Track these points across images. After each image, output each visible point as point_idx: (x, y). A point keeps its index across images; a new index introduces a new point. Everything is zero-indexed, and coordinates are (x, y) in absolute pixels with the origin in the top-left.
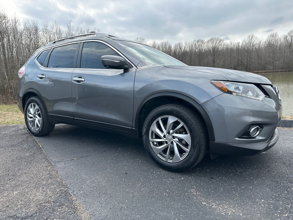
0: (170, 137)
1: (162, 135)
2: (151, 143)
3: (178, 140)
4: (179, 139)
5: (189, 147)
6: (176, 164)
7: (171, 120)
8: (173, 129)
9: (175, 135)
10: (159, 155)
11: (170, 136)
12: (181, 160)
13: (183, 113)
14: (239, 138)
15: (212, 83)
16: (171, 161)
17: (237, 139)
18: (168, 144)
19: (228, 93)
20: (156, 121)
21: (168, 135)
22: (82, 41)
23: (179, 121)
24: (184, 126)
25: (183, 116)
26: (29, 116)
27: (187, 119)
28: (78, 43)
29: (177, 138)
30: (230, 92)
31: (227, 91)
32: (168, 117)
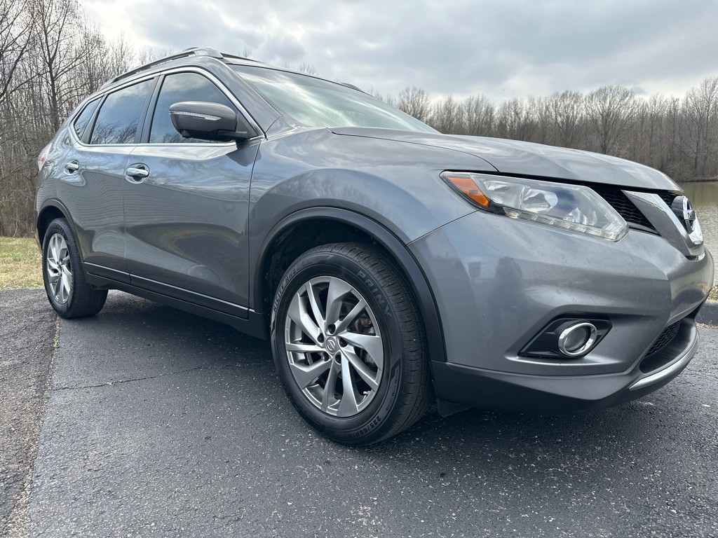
0: (334, 341)
1: (314, 334)
2: (290, 355)
3: (353, 352)
4: (357, 349)
5: (380, 373)
6: (347, 420)
7: (337, 289)
8: (341, 318)
9: (347, 335)
10: (306, 392)
11: (334, 337)
12: (359, 411)
13: (364, 272)
14: (520, 354)
16: (334, 412)
17: (515, 359)
18: (329, 360)
19: (492, 212)
20: (302, 293)
21: (329, 333)
22: (162, 73)
23: (356, 293)
24: (366, 309)
25: (364, 280)
26: (50, 266)
27: (372, 288)
28: (153, 78)
29: (351, 345)
30: (498, 210)
31: (486, 203)
32: (328, 281)
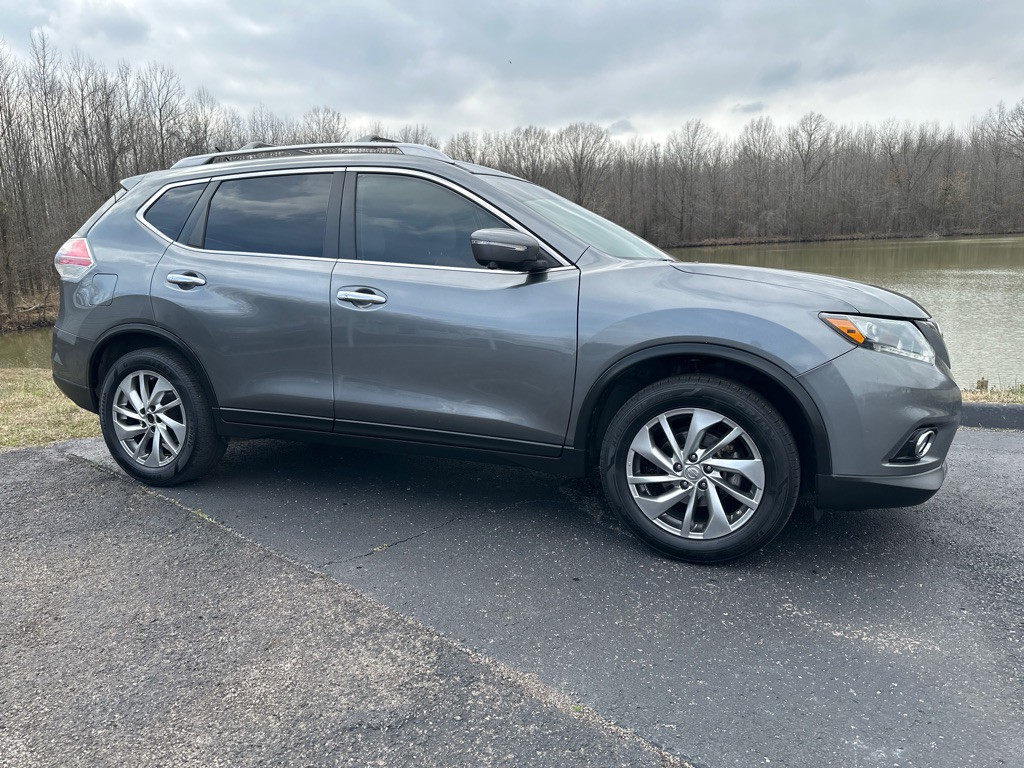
0: (696, 469)
1: (668, 464)
2: (633, 488)
3: (720, 476)
4: (723, 473)
5: (759, 494)
6: (716, 541)
7: (702, 420)
8: (704, 447)
10: (658, 522)
11: (697, 466)
12: (732, 530)
13: (742, 402)
14: (891, 461)
15: (823, 320)
16: (699, 536)
17: (887, 465)
18: (690, 487)
19: (865, 347)
20: (652, 425)
21: (688, 462)
22: (350, 169)
23: (728, 422)
24: (743, 436)
25: (743, 409)
26: (119, 415)
27: (753, 417)
28: (332, 173)
29: (717, 470)
31: (861, 341)
32: (691, 412)
